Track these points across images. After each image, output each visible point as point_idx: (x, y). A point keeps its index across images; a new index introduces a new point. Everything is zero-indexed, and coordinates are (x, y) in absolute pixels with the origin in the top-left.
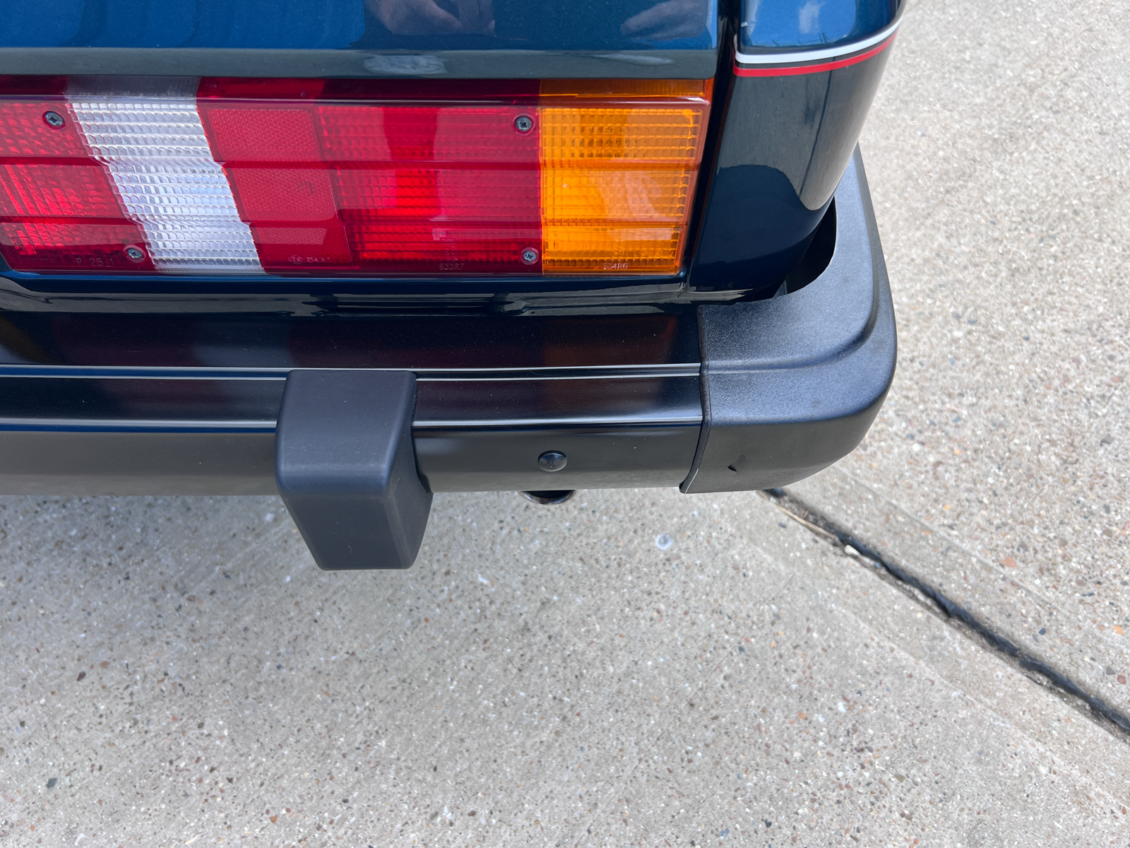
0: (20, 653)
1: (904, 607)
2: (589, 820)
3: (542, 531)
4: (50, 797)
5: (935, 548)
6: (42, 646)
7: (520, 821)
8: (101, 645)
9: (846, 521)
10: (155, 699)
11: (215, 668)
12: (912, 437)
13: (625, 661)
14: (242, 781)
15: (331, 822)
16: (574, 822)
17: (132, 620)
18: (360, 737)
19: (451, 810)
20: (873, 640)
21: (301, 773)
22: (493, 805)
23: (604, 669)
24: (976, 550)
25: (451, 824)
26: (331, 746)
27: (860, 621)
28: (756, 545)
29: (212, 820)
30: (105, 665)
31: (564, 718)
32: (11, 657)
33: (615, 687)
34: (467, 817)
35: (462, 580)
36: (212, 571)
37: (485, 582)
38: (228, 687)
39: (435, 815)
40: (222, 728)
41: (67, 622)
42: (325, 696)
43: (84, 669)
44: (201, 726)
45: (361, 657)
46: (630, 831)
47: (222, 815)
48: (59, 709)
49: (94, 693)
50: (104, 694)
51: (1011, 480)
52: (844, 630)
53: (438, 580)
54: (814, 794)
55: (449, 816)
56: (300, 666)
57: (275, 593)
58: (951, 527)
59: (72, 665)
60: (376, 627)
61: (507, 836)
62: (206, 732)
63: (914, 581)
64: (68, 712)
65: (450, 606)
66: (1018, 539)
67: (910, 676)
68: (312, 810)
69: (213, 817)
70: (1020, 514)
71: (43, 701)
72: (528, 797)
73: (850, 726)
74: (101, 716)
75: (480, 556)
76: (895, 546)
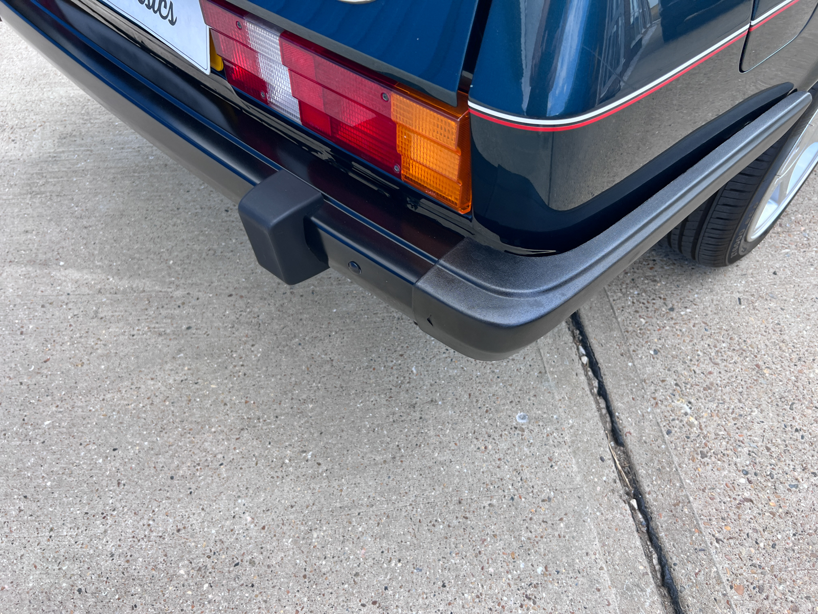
0: (218, 271)
1: (636, 556)
2: (363, 509)
3: (462, 368)
4: (185, 333)
5: (693, 543)
6: (228, 274)
7: (335, 484)
8: (246, 288)
9: (646, 486)
10: (247, 323)
11: (277, 327)
12: (747, 473)
13: (447, 456)
14: (249, 378)
15: (265, 421)
16: (357, 505)
17: (265, 286)
18: (304, 396)
19: (312, 455)
20: (595, 554)
21: (271, 392)
22: (330, 468)
24: (721, 565)
25: (307, 461)
26: (290, 391)
27: (597, 540)
28: (574, 457)
29: (226, 385)
30: (241, 297)
31: (394, 458)
32: (215, 271)
33: (431, 464)
34: (316, 463)
35: (404, 363)
36: (310, 287)
37: (415, 371)
38: (275, 338)
39: (305, 452)
40: (259, 352)
41: (243, 271)
42: (306, 369)
43: (234, 293)
44: (253, 345)
45: (334, 364)
46: (377, 530)
47: (231, 385)
48: (213, 303)
49: (229, 305)
50: (232, 308)
51: (796, 548)
52: (582, 536)
53: (394, 355)
54: (481, 595)
55: (309, 457)
56: (308, 349)
57: (324, 313)
58: (718, 540)
59: (231, 289)
60: (351, 356)
61: (323, 485)
62: (253, 349)
63: (659, 549)
64: (215, 306)
65: (389, 370)
66: (761, 582)
67: (599, 590)
68: (262, 410)
69: (228, 383)
70: (780, 570)
71: (211, 295)
72: (347, 477)
73: (535, 582)
74: (224, 315)
75: (423, 358)
76: (666, 521)
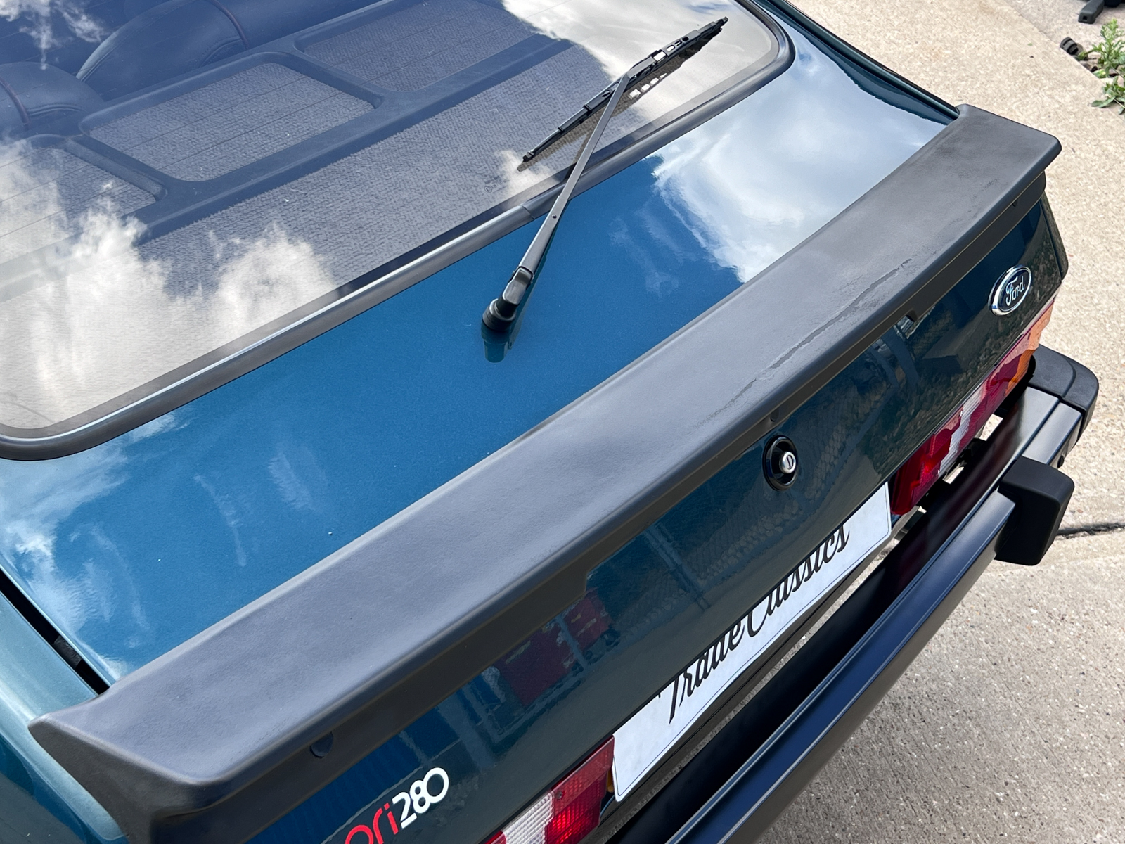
23: (948, 686)
42: (882, 816)
54: (1077, 648)
55: (1002, 794)
60: (845, 772)
72: (1010, 756)
73: (1047, 614)
